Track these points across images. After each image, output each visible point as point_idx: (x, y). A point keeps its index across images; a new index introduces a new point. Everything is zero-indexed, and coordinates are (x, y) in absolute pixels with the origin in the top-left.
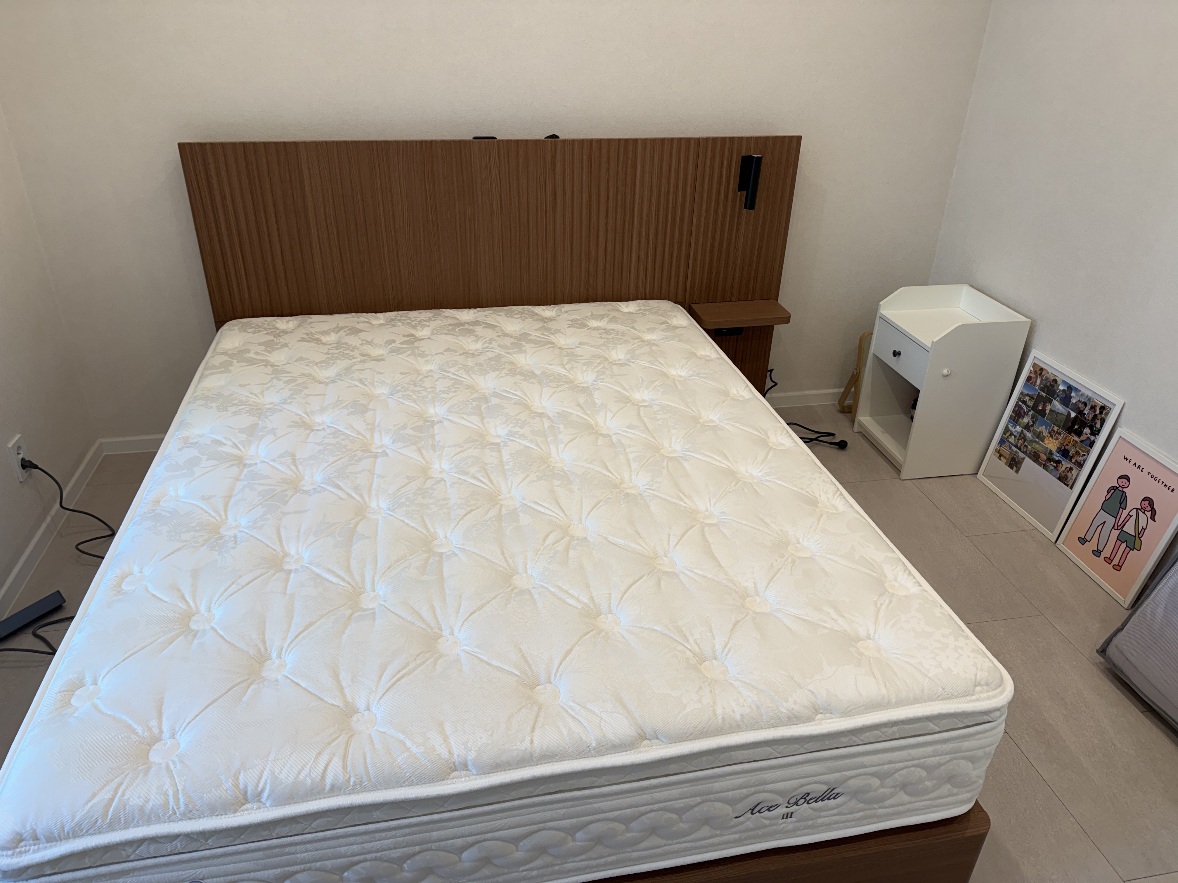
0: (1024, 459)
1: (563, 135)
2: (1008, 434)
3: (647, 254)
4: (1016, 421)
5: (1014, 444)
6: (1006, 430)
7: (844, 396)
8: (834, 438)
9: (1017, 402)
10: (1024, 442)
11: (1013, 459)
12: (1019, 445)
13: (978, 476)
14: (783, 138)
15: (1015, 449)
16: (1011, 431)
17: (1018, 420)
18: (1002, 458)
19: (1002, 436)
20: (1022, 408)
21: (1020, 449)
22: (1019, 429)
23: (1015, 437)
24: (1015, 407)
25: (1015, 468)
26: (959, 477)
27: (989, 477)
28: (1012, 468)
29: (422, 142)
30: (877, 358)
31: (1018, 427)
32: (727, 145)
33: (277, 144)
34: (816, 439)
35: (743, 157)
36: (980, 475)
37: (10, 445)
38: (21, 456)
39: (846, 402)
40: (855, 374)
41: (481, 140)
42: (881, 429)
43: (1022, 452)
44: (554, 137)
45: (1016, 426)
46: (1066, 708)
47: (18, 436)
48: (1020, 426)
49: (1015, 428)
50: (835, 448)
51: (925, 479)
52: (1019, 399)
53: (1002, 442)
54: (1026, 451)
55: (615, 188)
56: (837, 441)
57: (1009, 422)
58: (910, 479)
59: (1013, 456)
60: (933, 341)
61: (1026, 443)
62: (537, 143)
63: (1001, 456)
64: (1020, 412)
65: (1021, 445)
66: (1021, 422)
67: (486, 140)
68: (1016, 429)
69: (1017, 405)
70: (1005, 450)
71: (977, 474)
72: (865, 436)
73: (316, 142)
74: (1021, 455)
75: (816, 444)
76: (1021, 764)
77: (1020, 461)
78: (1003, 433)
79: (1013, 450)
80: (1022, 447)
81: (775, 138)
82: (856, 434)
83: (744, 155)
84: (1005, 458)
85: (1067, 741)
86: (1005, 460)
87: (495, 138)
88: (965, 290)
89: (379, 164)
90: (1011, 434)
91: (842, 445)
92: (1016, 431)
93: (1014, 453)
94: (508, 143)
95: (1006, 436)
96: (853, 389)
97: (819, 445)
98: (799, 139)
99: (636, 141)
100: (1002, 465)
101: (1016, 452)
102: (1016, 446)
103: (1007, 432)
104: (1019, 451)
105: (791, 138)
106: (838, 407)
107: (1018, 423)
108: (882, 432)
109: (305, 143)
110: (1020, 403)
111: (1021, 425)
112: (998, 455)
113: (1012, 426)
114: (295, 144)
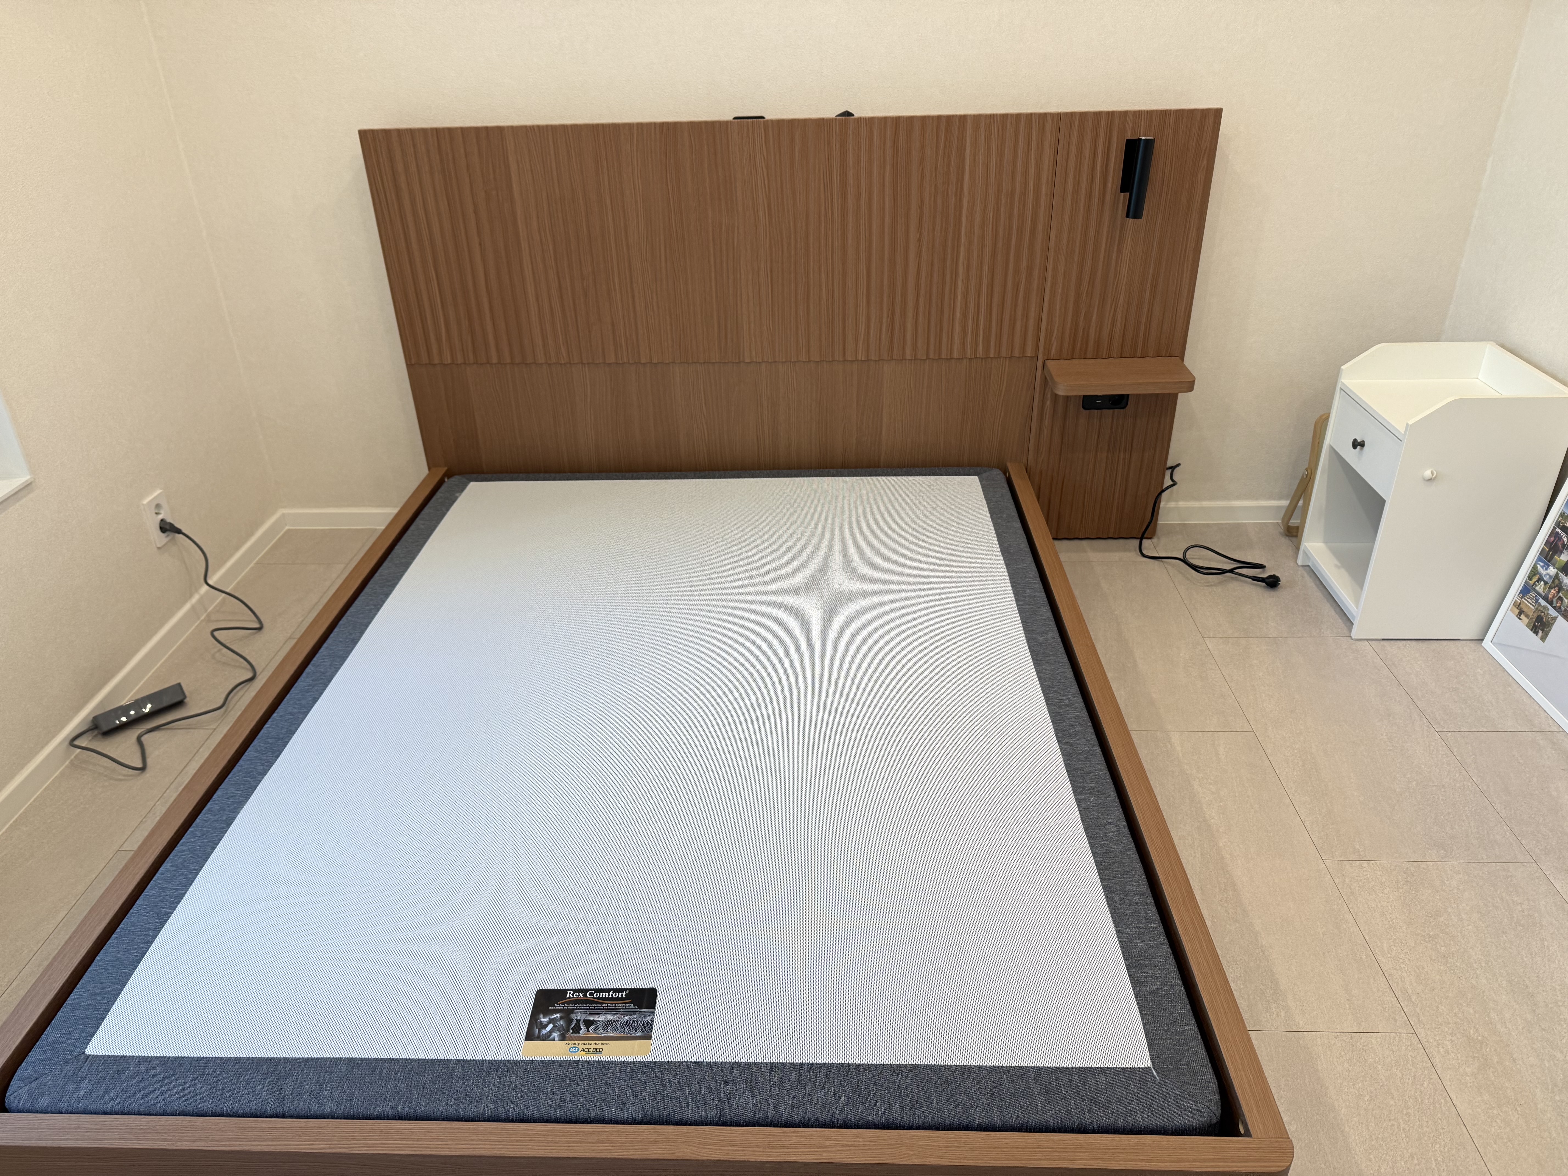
0: (1555, 619)
1: (859, 113)
2: (1535, 579)
3: (980, 285)
4: (1548, 558)
5: (1543, 594)
6: (1534, 572)
7: (1290, 511)
8: (1263, 572)
9: (1554, 528)
10: (1558, 592)
11: (1539, 619)
12: (1550, 596)
13: (1484, 644)
14: (1192, 112)
15: (1542, 602)
16: (1540, 575)
17: (1552, 557)
18: (1522, 617)
19: (1526, 582)
20: (1560, 538)
21: (1551, 603)
22: (1552, 571)
23: (1546, 583)
24: (1550, 536)
25: (1540, 632)
26: (1451, 642)
27: (1499, 645)
28: (1536, 633)
29: (663, 125)
30: (1333, 452)
31: (1551, 568)
32: (1103, 123)
33: (477, 130)
34: (1231, 571)
35: (1127, 140)
36: (1487, 643)
37: (145, 502)
38: (160, 517)
39: (1291, 521)
40: (1305, 477)
41: (742, 120)
42: (1336, 562)
43: (1554, 608)
44: (847, 114)
45: (1549, 566)
46: (1534, 1011)
47: (159, 491)
48: (1554, 566)
49: (1546, 569)
50: (1261, 586)
51: (1392, 642)
52: (1558, 524)
53: (1525, 591)
54: (1560, 607)
55: (933, 187)
56: (1265, 576)
57: (1539, 559)
58: (1367, 640)
59: (1539, 614)
60: (1407, 425)
61: (1561, 594)
62: (821, 124)
63: (1521, 612)
64: (1556, 545)
65: (1554, 597)
66: (1556, 561)
67: (750, 120)
68: (1548, 571)
69: (1553, 533)
70: (1529, 605)
71: (1482, 640)
72: (1312, 572)
73: (526, 127)
74: (1552, 612)
75: (1232, 578)
76: (1426, 1084)
77: (1548, 622)
78: (1529, 577)
79: (1540, 604)
80: (1555, 600)
81: (1180, 114)
82: (1301, 568)
83: (1129, 138)
84: (1527, 616)
85: (1520, 1062)
86: (1526, 620)
87: (763, 118)
88: (1489, 352)
89: (606, 155)
90: (1539, 580)
91: (1272, 583)
92: (1548, 574)
93: (1542, 609)
94: (779, 124)
95: (1531, 582)
96: (1301, 503)
97: (1237, 580)
98: (1217, 113)
99: (963, 118)
100: (1521, 627)
101: (1545, 607)
102: (1545, 599)
103: (1535, 575)
104: (1549, 607)
105: (1205, 113)
106: (1281, 529)
107: (1553, 561)
108: (1337, 566)
109: (512, 128)
110: (1558, 530)
111: (1557, 566)
112: (1517, 611)
113: (1542, 567)
114: (500, 130)
